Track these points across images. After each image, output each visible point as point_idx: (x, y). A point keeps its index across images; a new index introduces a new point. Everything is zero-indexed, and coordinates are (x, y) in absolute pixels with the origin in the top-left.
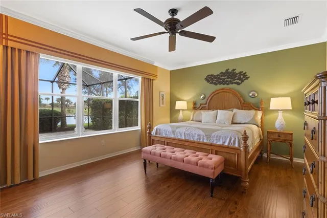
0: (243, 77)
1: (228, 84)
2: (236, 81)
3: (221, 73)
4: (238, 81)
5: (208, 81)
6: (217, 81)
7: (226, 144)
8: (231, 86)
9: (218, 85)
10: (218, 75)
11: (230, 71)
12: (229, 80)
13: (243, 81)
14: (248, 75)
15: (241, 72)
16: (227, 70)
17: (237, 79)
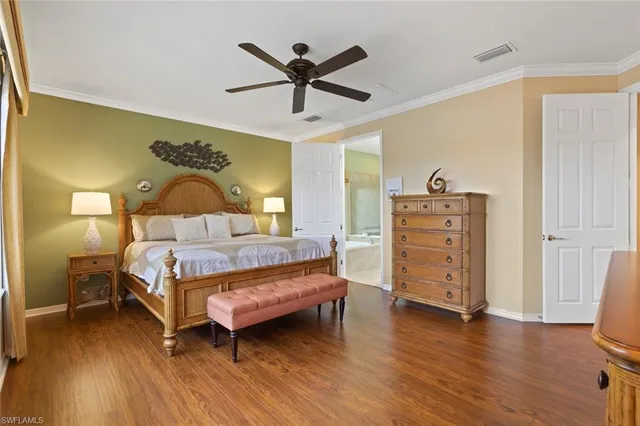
0: (222, 161)
1: (199, 168)
2: (212, 165)
3: (186, 144)
4: (215, 165)
5: (158, 155)
6: (176, 157)
7: (314, 257)
8: (203, 172)
9: (180, 166)
10: (179, 147)
11: (203, 144)
12: (201, 161)
13: (222, 167)
14: (230, 158)
15: (219, 152)
16: (197, 142)
17: (214, 163)
